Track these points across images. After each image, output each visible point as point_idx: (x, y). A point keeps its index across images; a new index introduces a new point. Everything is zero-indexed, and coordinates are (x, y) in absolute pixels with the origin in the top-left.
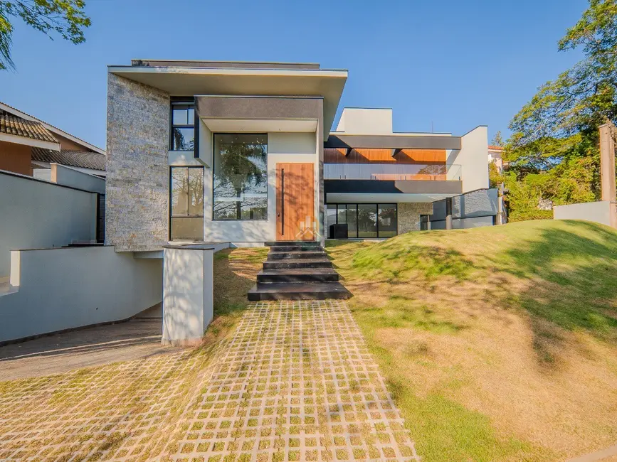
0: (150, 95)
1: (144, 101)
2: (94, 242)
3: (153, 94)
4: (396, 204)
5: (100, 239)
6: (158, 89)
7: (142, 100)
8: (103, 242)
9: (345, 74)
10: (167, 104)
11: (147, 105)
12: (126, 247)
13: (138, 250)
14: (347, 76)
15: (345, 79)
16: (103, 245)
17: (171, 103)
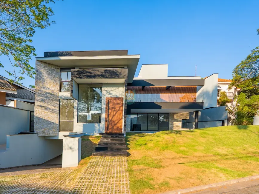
0: (52, 68)
1: (50, 71)
2: (28, 131)
3: (53, 67)
4: (169, 113)
5: (31, 131)
6: (55, 65)
7: (49, 71)
8: (33, 131)
9: (138, 57)
10: (59, 71)
11: (51, 73)
12: (42, 134)
13: (46, 135)
14: (139, 57)
15: (139, 59)
16: (33, 133)
17: (60, 71)
